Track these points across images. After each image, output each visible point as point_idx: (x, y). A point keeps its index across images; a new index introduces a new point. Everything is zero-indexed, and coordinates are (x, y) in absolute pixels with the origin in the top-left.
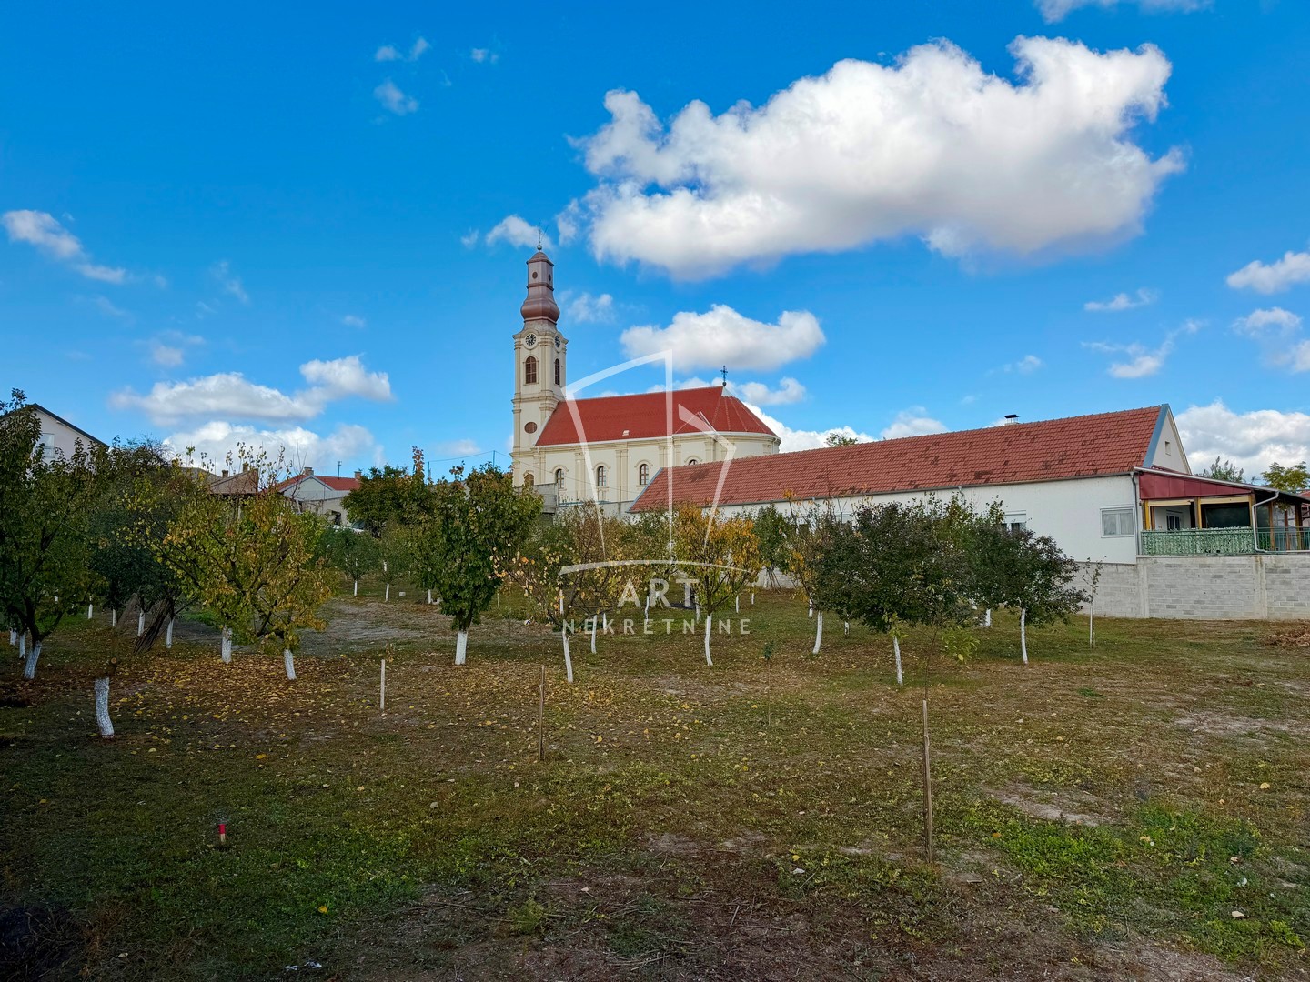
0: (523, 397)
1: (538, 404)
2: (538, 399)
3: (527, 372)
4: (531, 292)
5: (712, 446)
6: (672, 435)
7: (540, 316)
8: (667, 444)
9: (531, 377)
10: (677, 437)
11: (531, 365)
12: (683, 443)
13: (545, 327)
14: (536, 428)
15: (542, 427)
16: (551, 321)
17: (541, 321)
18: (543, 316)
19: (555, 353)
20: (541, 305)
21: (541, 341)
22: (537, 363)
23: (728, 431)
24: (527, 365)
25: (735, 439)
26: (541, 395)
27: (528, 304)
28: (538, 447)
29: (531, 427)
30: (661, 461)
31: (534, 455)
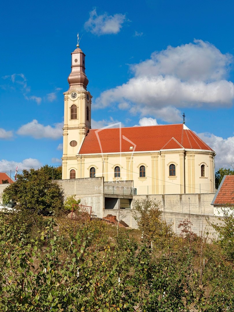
0: (69, 127)
1: (78, 131)
2: (78, 128)
3: (71, 113)
4: (74, 70)
5: (183, 157)
6: (160, 150)
7: (79, 83)
8: (157, 155)
9: (74, 116)
10: (163, 151)
11: (74, 109)
12: (166, 155)
13: (82, 89)
14: (77, 144)
15: (80, 143)
16: (84, 86)
17: (80, 85)
18: (81, 83)
19: (87, 103)
20: (80, 77)
21: (80, 96)
22: (77, 108)
23: (191, 149)
24: (71, 109)
25: (195, 153)
26: (80, 126)
27: (72, 76)
28: (80, 155)
29: (73, 143)
30: (153, 164)
31: (77, 159)
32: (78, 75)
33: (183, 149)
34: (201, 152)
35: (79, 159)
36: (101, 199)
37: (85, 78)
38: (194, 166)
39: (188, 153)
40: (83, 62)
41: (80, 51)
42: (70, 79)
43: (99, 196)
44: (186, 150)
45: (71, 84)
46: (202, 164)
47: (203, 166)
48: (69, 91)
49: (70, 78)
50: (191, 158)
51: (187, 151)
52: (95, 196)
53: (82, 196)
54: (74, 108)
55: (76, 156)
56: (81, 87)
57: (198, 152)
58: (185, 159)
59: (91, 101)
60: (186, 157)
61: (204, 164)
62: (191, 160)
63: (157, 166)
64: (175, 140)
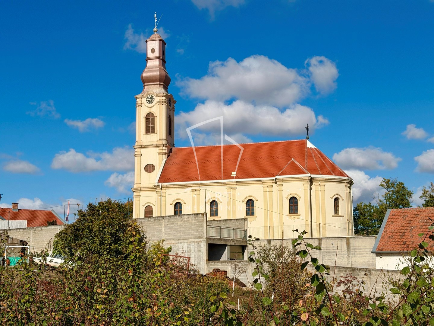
0: (144, 144)
1: (157, 150)
2: (157, 146)
3: (146, 125)
4: (150, 63)
5: (309, 186)
6: (275, 177)
7: (157, 81)
8: (270, 184)
9: (150, 129)
10: (279, 179)
11: (150, 119)
12: (284, 183)
13: (162, 91)
14: (155, 169)
15: (159, 168)
16: (165, 86)
17: (159, 85)
18: (160, 81)
19: (169, 110)
20: (158, 73)
21: (158, 100)
22: (155, 118)
23: (319, 174)
24: (146, 119)
25: (325, 181)
26: (158, 143)
27: (147, 72)
28: (160, 184)
29: (150, 168)
30: (265, 197)
31: (155, 190)
32: (156, 71)
33: (309, 175)
34: (334, 179)
35: (158, 190)
36: (203, 246)
37: (166, 75)
38: (323, 200)
39: (315, 181)
40: (163, 52)
41: (159, 37)
42: (145, 77)
43: (199, 241)
44: (313, 176)
45: (146, 84)
46: (336, 196)
47: (336, 200)
48: (143, 94)
49: (144, 75)
50: (320, 187)
51: (313, 178)
52: (194, 242)
53: (174, 242)
54: (150, 117)
55: (154, 185)
56: (161, 89)
57: (329, 179)
58: (311, 189)
59: (173, 108)
60: (313, 187)
61: (339, 197)
62: (320, 191)
63: (271, 200)
64: (296, 162)
